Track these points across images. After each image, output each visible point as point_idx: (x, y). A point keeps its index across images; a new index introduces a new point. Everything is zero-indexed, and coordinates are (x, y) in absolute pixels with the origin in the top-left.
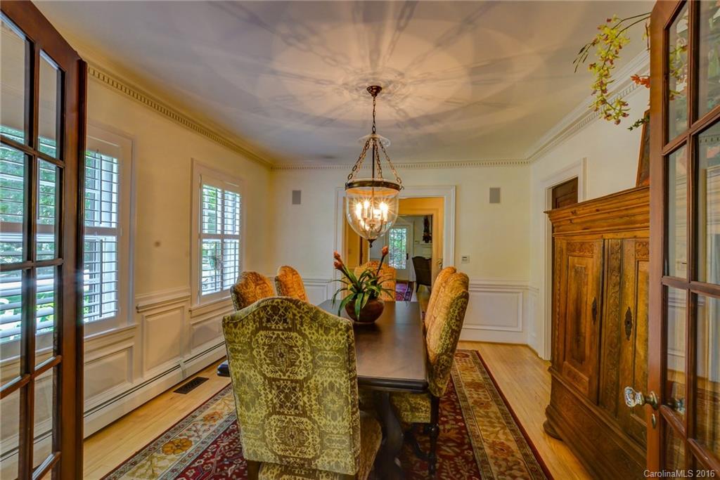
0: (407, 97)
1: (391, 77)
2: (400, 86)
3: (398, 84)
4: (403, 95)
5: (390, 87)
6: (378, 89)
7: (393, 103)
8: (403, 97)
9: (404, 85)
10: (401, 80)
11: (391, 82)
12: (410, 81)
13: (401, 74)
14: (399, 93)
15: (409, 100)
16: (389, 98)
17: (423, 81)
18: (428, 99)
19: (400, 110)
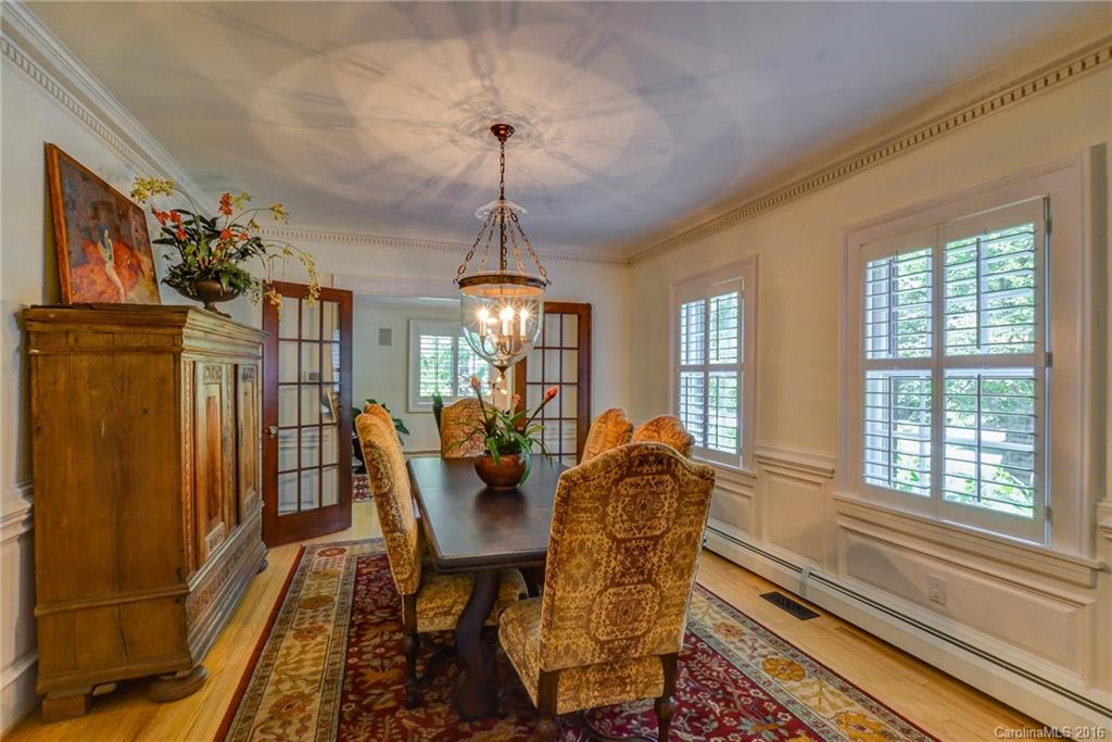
0: (458, 104)
1: (469, 141)
2: (462, 126)
3: (462, 130)
4: (465, 110)
5: (477, 127)
6: (496, 130)
7: (490, 96)
8: (465, 106)
9: (455, 126)
10: (457, 134)
11: (472, 135)
12: (444, 130)
13: (453, 141)
14: (469, 115)
15: (456, 97)
16: (490, 109)
17: (426, 124)
18: (420, 89)
19: (482, 77)
